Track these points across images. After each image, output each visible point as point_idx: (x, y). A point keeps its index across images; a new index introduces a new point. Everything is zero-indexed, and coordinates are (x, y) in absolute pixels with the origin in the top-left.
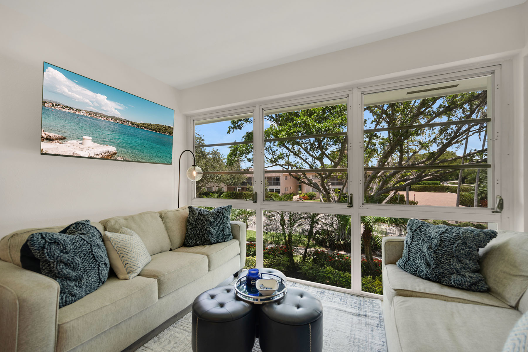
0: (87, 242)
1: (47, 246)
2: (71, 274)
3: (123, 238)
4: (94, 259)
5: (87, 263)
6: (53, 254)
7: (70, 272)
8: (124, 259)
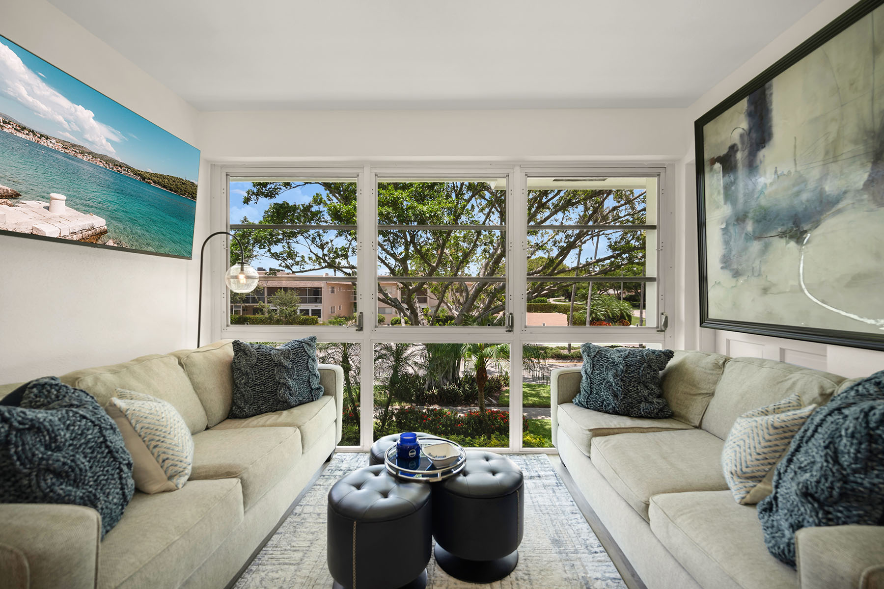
0: (92, 422)
1: (14, 439)
2: (73, 494)
3: (151, 410)
4: (110, 458)
5: (100, 467)
6: (30, 455)
7: (70, 491)
8: (158, 452)
